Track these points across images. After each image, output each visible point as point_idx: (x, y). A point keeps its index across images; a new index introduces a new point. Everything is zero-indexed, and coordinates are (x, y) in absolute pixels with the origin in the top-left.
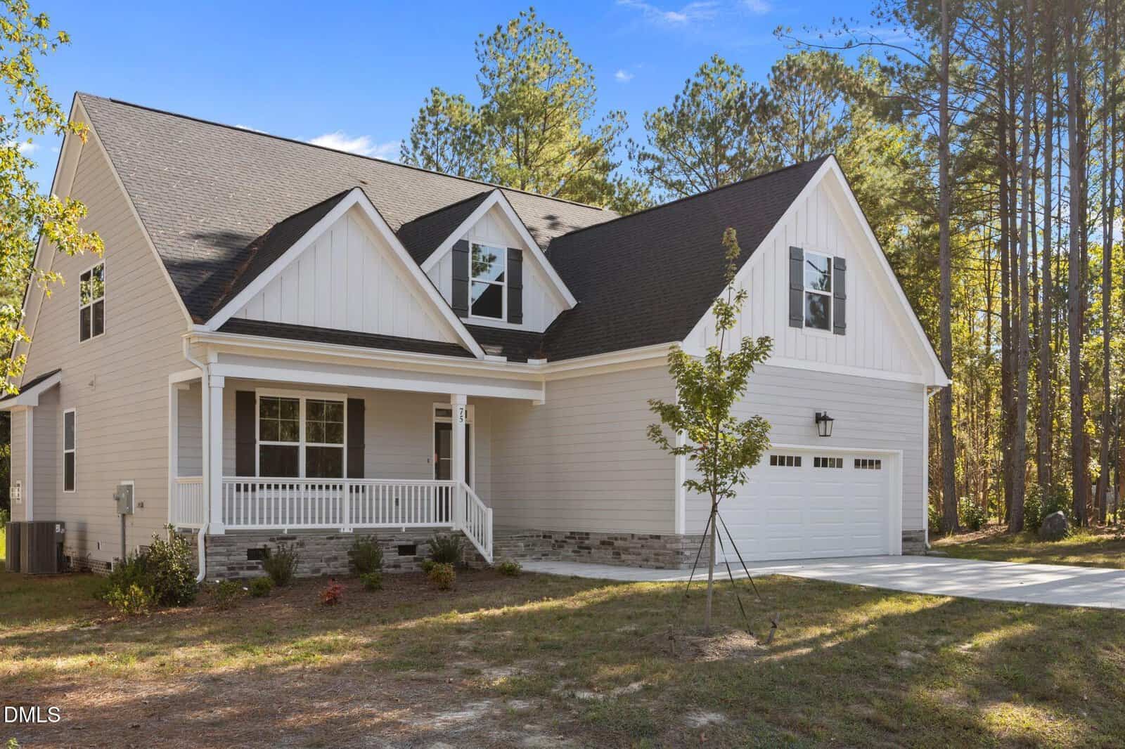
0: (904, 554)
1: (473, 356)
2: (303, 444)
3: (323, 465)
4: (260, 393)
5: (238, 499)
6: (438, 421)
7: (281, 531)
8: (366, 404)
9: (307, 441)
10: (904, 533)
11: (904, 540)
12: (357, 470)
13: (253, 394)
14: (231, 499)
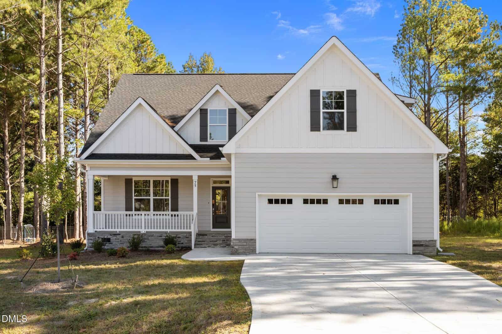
0: (414, 254)
1: (195, 159)
2: (152, 198)
3: (159, 206)
4: (134, 179)
5: (126, 219)
6: (213, 186)
7: (117, 232)
8: (179, 181)
9: (154, 196)
10: (413, 241)
11: (414, 246)
12: (175, 208)
13: (132, 179)
14: (124, 219)
